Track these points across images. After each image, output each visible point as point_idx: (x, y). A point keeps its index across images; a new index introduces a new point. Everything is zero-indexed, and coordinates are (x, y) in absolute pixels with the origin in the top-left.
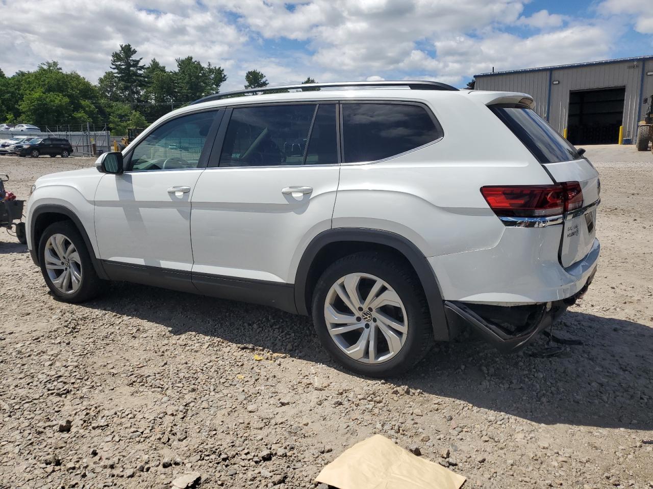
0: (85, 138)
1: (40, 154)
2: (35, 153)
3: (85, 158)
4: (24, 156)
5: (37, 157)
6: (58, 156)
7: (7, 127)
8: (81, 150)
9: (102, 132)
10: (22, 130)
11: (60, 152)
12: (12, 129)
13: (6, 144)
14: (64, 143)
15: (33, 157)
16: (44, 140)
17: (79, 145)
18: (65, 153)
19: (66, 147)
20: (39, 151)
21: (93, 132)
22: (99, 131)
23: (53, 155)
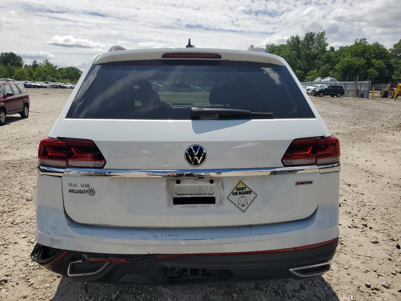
0: (355, 85)
1: (324, 95)
2: (321, 94)
3: (351, 98)
4: (316, 96)
5: (322, 97)
6: (335, 96)
7: (321, 79)
8: (351, 93)
9: (366, 81)
10: (327, 81)
11: (336, 94)
12: (323, 80)
13: (309, 89)
14: (340, 88)
15: (320, 96)
16: (328, 87)
17: (351, 90)
18: (339, 95)
19: (340, 91)
20: (324, 93)
21: (360, 82)
22: (364, 81)
23: (332, 96)
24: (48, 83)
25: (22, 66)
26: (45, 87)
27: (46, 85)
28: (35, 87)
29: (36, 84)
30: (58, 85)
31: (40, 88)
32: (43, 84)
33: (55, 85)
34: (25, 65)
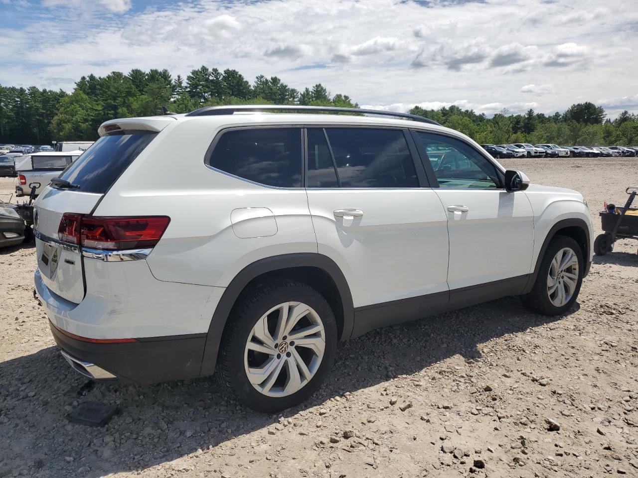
24: (616, 148)
25: (601, 122)
26: (608, 155)
27: (611, 151)
28: (588, 155)
29: (591, 151)
30: (633, 151)
31: (597, 157)
32: (606, 150)
33: (628, 152)
34: (607, 120)
